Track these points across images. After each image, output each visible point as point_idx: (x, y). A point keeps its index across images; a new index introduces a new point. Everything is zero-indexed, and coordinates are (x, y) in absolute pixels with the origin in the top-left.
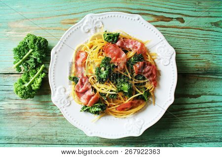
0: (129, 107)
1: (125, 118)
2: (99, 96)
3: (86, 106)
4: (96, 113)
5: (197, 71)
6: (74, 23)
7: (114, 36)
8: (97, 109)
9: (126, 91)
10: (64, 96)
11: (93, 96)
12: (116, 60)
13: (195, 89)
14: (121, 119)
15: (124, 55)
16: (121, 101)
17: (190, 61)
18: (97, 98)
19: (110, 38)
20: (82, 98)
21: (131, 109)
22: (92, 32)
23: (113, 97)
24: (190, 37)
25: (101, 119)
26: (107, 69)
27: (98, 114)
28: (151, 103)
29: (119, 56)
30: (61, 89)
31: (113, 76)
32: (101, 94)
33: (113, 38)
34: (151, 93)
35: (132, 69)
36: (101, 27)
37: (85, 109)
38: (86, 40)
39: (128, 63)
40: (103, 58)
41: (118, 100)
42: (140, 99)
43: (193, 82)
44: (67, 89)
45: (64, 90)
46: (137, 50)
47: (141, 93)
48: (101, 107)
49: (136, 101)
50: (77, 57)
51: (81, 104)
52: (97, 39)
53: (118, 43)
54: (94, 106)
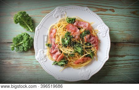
0: (82, 62)
1: (79, 69)
2: (64, 55)
3: (56, 62)
4: (62, 65)
5: (123, 41)
6: (49, 13)
8: (62, 63)
9: (80, 52)
10: (43, 55)
11: (60, 55)
12: (73, 33)
13: (122, 52)
14: (77, 70)
15: (78, 30)
16: (77, 59)
17: (118, 35)
18: (62, 56)
19: (70, 21)
20: (53, 57)
21: (83, 63)
22: (60, 17)
23: (72, 56)
24: (118, 21)
25: (65, 69)
26: (68, 39)
27: (63, 66)
28: (95, 60)
29: (75, 31)
30: (41, 51)
31: (72, 43)
33: (72, 21)
34: (95, 54)
35: (83, 38)
36: (65, 15)
37: (55, 63)
38: (56, 22)
39: (81, 36)
40: (66, 32)
41: (75, 58)
42: (88, 57)
43: (120, 47)
44: (45, 52)
45: (43, 52)
46: (86, 28)
47: (88, 53)
48: (65, 62)
49: (86, 58)
50: (51, 32)
51: (53, 60)
52: (62, 21)
53: (75, 24)
54: (61, 62)
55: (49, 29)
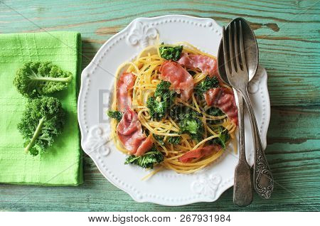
0: (198, 156)
1: (192, 173)
2: (153, 140)
3: (134, 156)
4: (149, 166)
5: (300, 102)
6: (115, 33)
7: (175, 50)
8: (150, 160)
9: (193, 132)
10: (100, 141)
11: (144, 139)
12: (178, 85)
13: (297, 130)
14: (186, 175)
15: (189, 78)
16: (186, 148)
17: (288, 88)
18: (149, 142)
19: (169, 53)
20: (127, 144)
21: (201, 159)
22: (142, 44)
23: (175, 142)
24: (287, 52)
25: (157, 175)
26: (165, 99)
27: (152, 168)
28: (231, 150)
29: (182, 79)
30: (94, 131)
31: (173, 110)
32: (156, 137)
33: (174, 54)
34: (232, 136)
35: (201, 98)
36: (156, 38)
37: (132, 161)
38: (134, 56)
39: (196, 90)
40: (158, 82)
41: (182, 147)
42: (215, 145)
43: (294, 119)
44: (105, 130)
45: (100, 131)
46: (209, 71)
47: (215, 136)
48: (156, 157)
49: (209, 148)
50: (120, 82)
51: (127, 153)
52: (149, 54)
53: (181, 61)
54: (146, 156)
55: (116, 75)
